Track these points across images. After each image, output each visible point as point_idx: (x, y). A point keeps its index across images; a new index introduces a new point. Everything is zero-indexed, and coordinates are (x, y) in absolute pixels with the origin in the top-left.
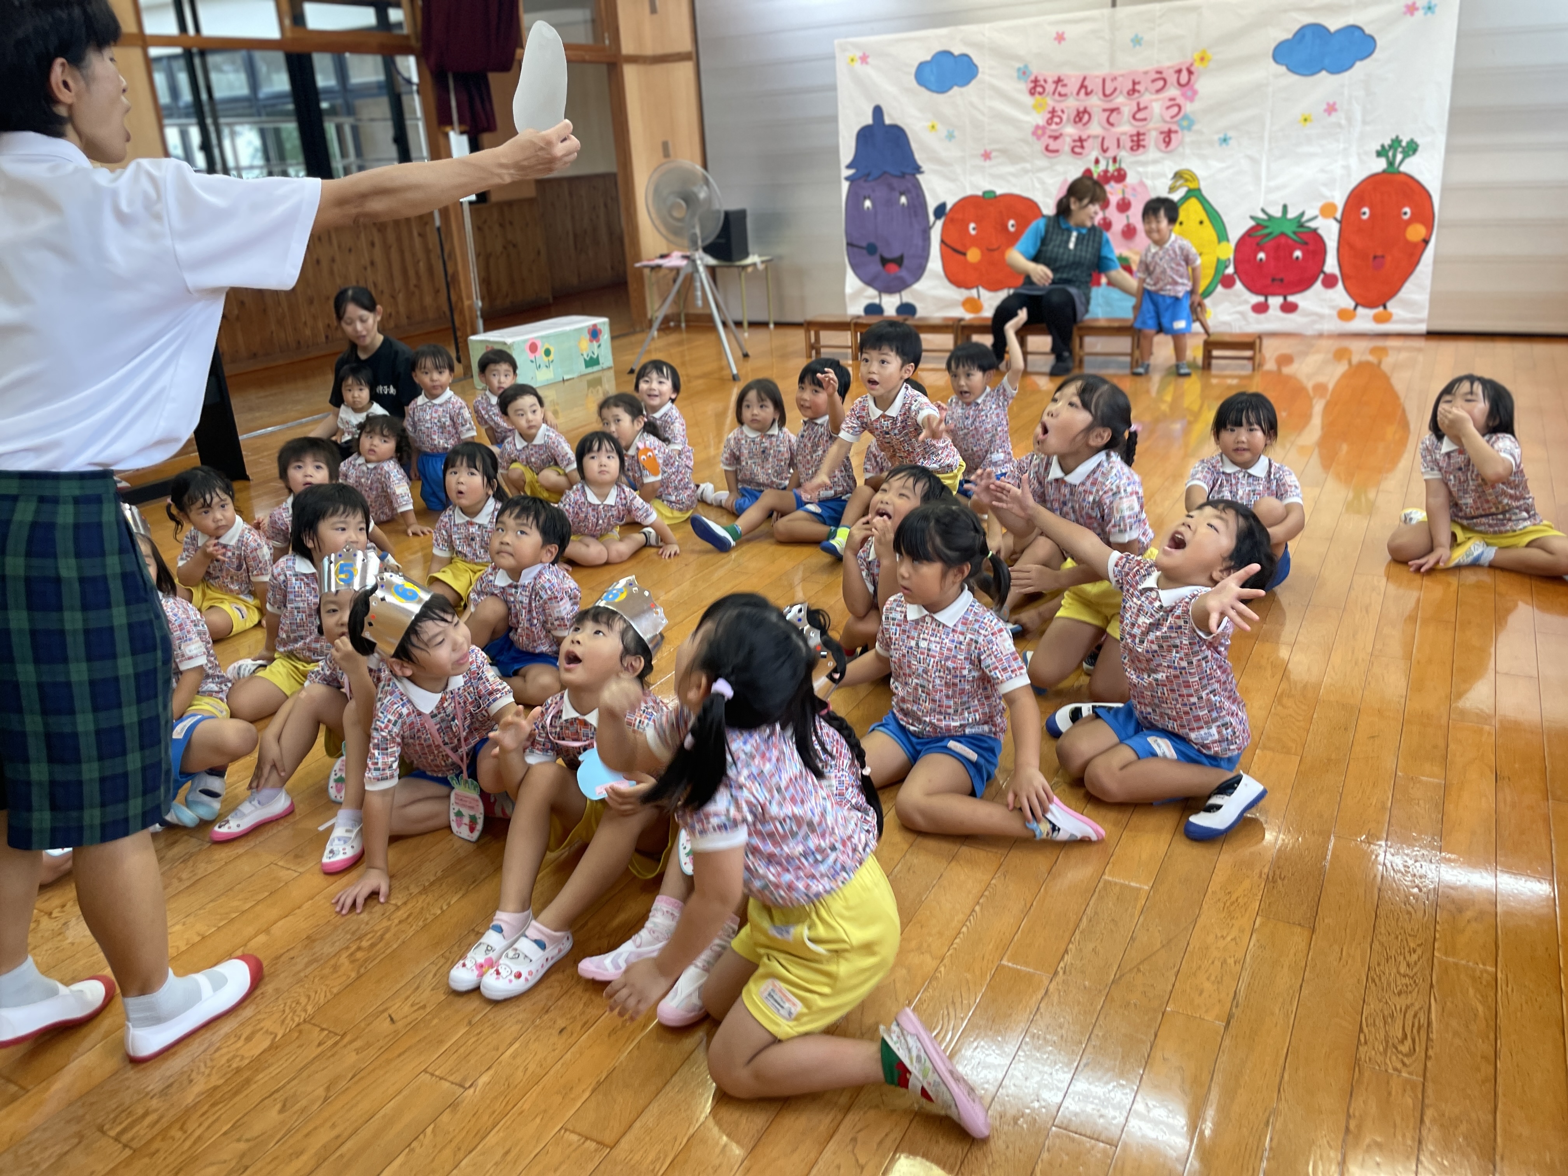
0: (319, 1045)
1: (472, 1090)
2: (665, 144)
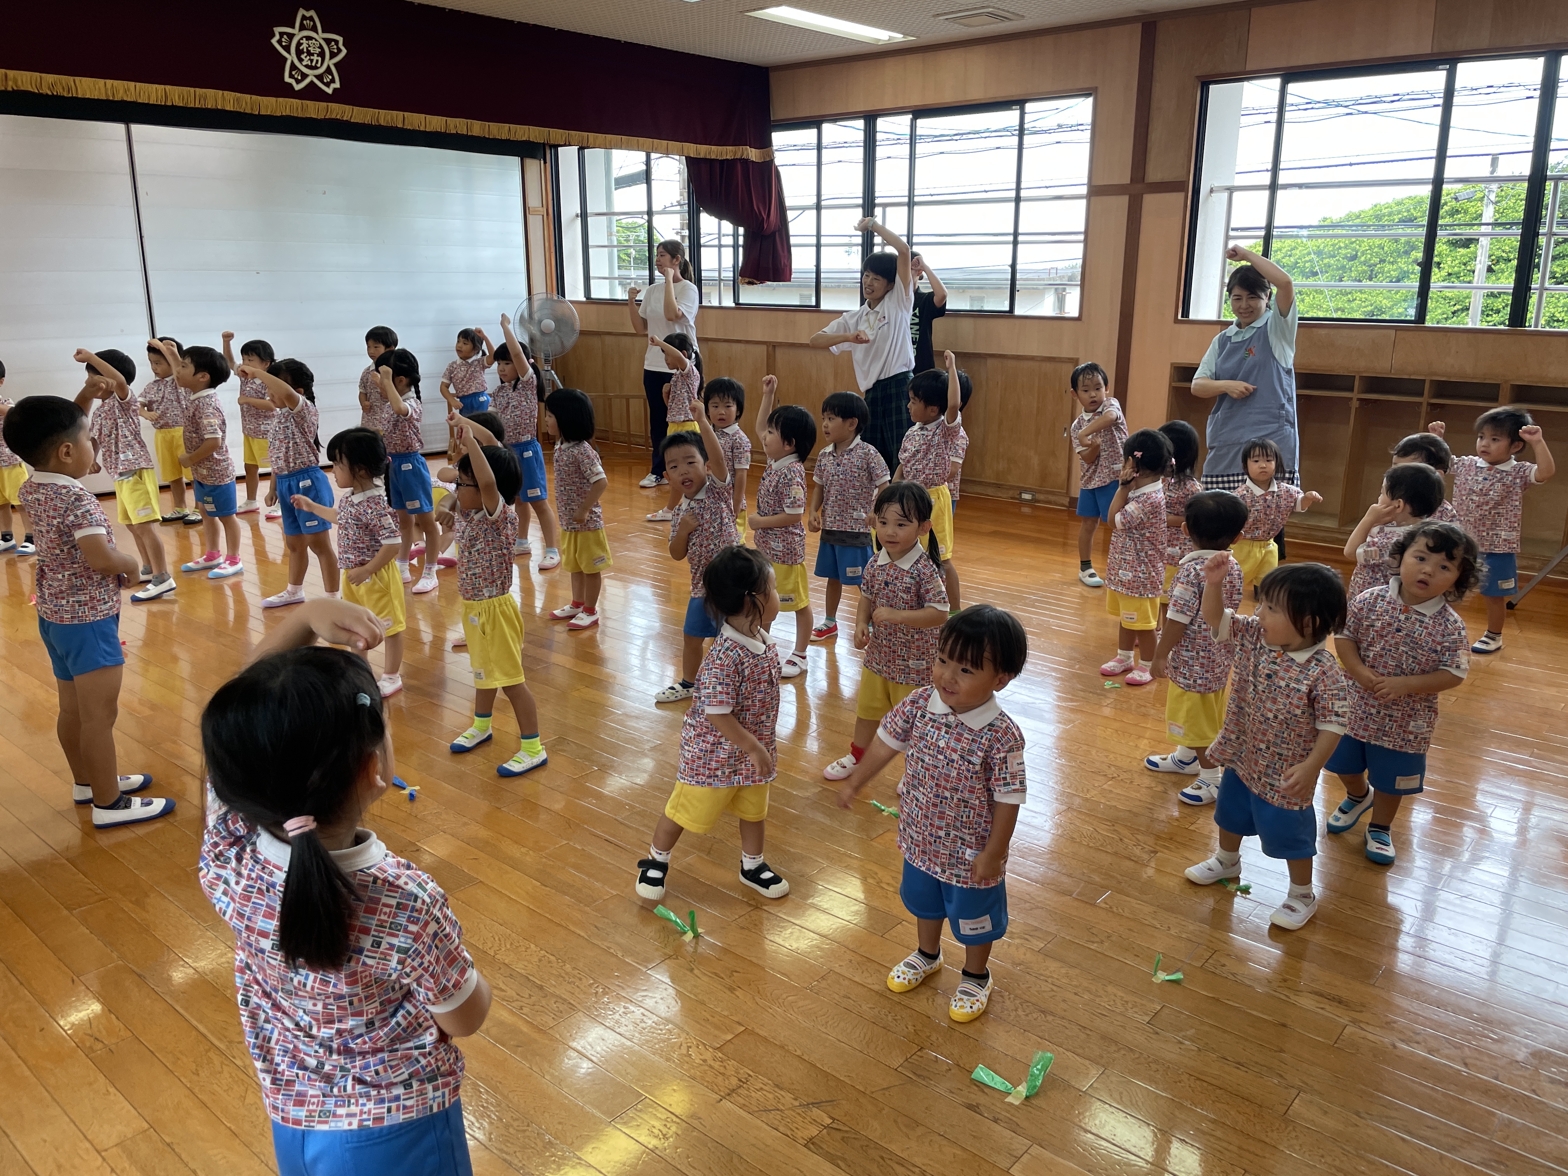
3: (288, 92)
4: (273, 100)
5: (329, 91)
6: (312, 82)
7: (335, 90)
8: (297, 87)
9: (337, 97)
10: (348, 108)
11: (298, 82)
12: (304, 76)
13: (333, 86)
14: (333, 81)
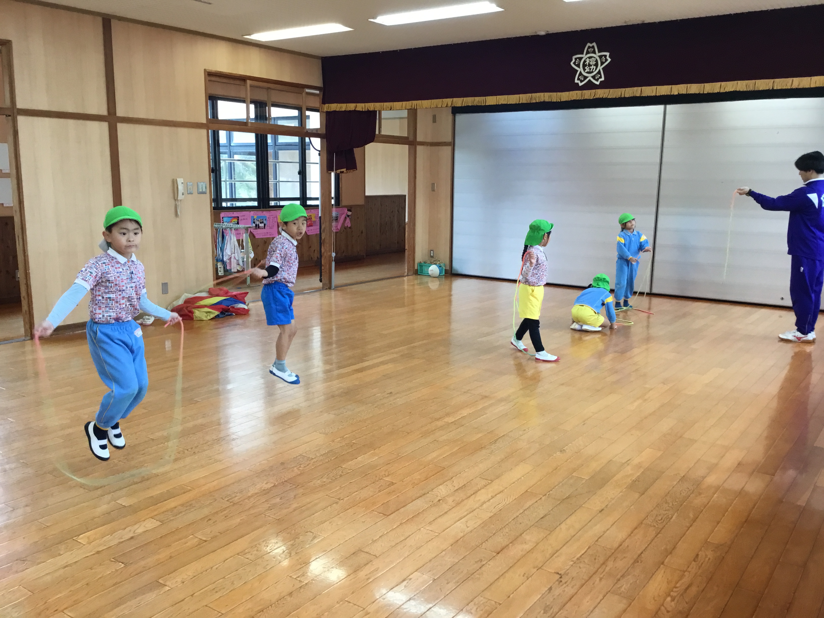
0: (290, 487)
1: (342, 500)
2: (433, 184)
3: (576, 87)
4: (567, 93)
5: (598, 83)
6: (590, 80)
7: (601, 82)
8: (581, 84)
9: (603, 86)
10: (607, 91)
11: (581, 81)
12: (585, 78)
13: (600, 80)
14: (601, 77)
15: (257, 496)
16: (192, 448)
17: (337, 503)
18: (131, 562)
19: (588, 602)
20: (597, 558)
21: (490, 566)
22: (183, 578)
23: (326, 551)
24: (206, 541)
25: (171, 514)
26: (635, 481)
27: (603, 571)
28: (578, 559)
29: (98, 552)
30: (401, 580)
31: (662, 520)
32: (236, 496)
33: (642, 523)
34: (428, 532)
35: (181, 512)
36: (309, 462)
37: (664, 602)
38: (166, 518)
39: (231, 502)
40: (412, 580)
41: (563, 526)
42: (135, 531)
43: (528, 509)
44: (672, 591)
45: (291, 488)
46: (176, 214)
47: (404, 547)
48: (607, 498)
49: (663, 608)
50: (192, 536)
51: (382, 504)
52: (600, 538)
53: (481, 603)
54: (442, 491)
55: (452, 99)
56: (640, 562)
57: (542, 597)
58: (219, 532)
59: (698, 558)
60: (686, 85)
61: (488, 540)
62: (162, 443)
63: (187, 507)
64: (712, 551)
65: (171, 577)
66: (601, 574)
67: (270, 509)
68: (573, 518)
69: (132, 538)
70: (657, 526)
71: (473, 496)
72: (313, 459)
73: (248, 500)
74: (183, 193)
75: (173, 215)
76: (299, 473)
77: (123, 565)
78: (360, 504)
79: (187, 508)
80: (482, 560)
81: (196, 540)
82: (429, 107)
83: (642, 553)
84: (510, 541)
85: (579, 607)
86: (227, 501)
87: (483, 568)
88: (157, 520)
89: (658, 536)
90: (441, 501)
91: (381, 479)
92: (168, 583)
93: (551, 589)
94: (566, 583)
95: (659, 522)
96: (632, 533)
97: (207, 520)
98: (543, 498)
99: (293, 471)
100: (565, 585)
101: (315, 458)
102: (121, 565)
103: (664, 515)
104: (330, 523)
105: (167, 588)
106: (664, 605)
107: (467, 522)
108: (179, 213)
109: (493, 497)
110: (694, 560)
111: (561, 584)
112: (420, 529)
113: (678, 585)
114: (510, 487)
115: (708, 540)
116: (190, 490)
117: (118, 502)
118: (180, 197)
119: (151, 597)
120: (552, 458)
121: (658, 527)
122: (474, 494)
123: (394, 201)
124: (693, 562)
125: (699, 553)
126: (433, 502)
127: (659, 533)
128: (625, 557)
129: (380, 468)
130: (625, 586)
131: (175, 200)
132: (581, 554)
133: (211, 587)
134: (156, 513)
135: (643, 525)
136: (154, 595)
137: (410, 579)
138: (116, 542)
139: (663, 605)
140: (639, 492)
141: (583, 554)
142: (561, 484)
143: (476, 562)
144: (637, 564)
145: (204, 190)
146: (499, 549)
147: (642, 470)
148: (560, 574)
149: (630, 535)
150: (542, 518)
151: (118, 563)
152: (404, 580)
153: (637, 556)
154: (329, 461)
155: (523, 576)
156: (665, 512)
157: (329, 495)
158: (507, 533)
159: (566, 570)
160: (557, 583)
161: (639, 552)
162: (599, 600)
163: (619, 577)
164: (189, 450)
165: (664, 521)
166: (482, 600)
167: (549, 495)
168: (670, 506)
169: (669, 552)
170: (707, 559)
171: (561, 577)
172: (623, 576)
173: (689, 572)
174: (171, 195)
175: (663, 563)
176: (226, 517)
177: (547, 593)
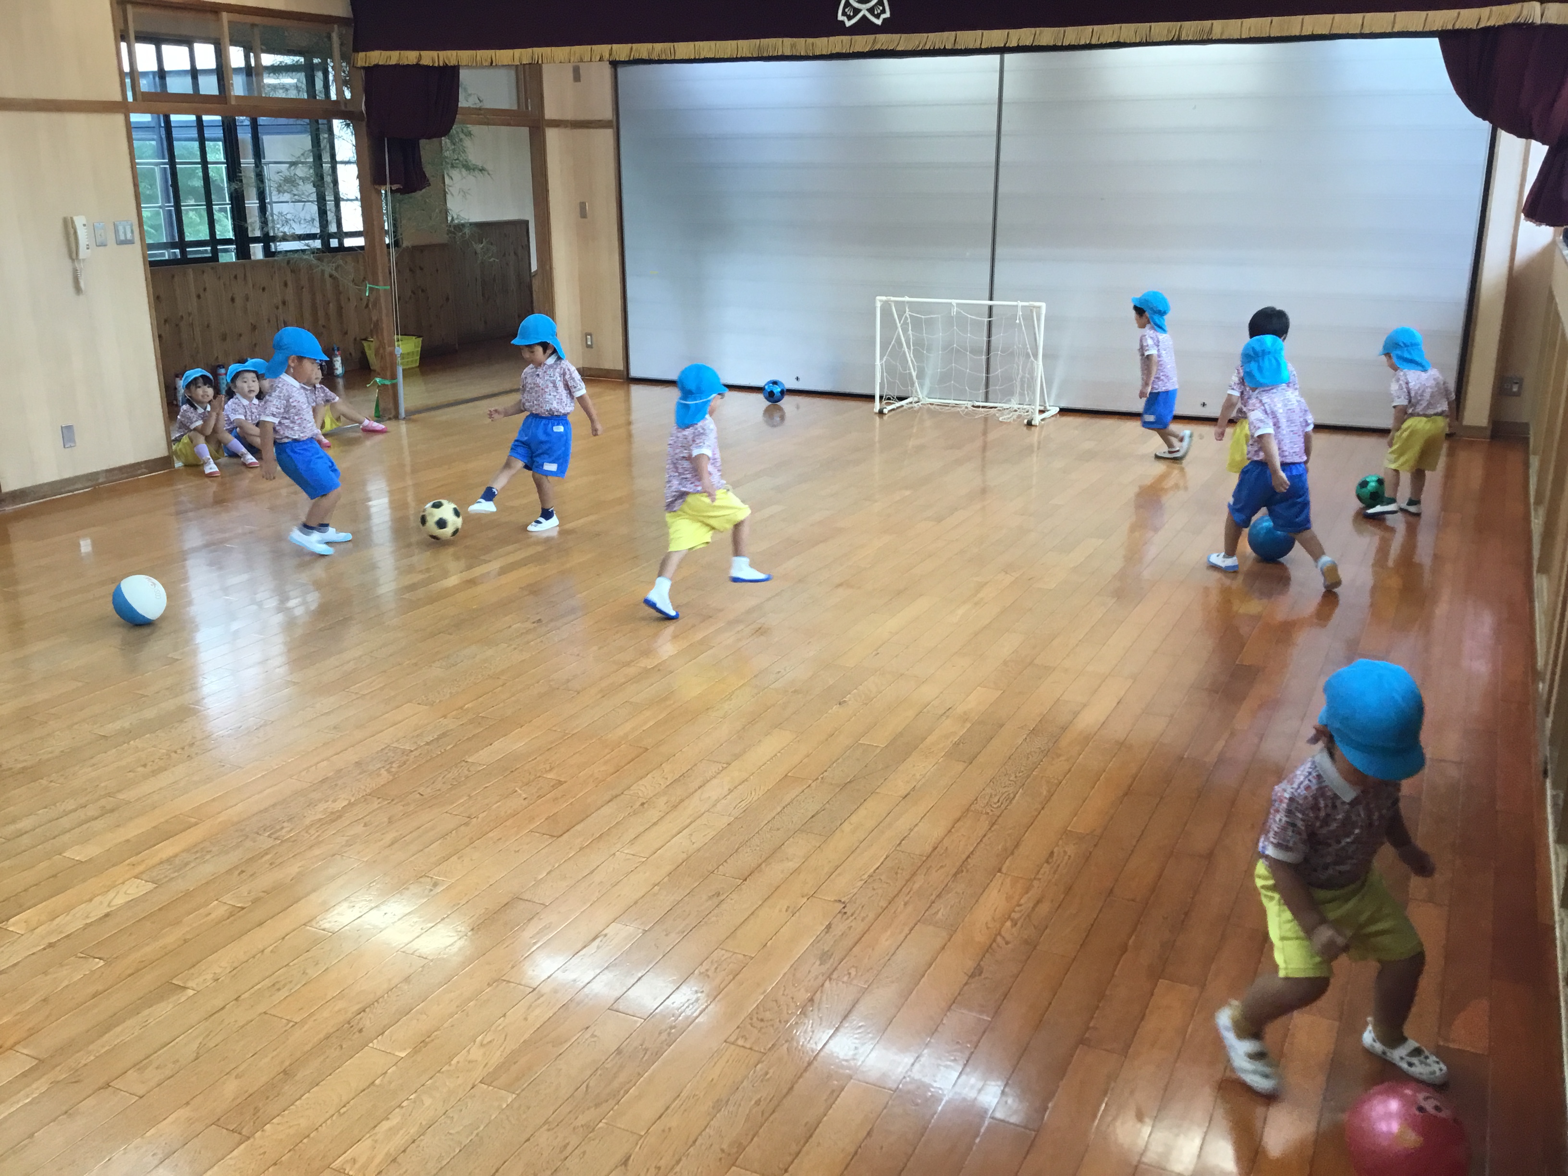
0: (378, 803)
2: (582, 206)
3: (840, 30)
4: (824, 40)
5: (879, 22)
6: (864, 16)
7: (884, 20)
8: (848, 24)
9: (887, 27)
10: (896, 37)
11: (850, 18)
12: (857, 11)
13: (883, 16)
14: (883, 11)
15: (321, 825)
16: (183, 749)
17: (466, 824)
18: (115, 956)
19: (887, 940)
20: (900, 871)
21: (733, 901)
22: (215, 973)
23: (459, 904)
24: (243, 908)
25: (169, 867)
26: (958, 744)
27: (910, 892)
28: (870, 876)
29: (51, 945)
30: (591, 938)
31: (1000, 804)
32: (282, 828)
33: (968, 810)
34: (629, 857)
35: (187, 864)
36: (405, 758)
37: (1000, 931)
38: (163, 876)
39: (275, 839)
40: (608, 936)
41: (847, 827)
42: (110, 902)
43: (789, 804)
44: (1014, 911)
45: (380, 805)
46: (78, 289)
47: (590, 885)
48: (914, 775)
49: (999, 939)
50: (216, 902)
51: (546, 819)
52: (903, 840)
53: (723, 959)
54: (645, 788)
55: (610, 46)
56: (965, 871)
57: (818, 940)
58: (264, 892)
59: (1052, 857)
60: (1033, 30)
61: (728, 861)
62: (125, 743)
63: (197, 852)
64: (1074, 844)
65: (193, 974)
66: (906, 896)
67: (349, 844)
68: (862, 812)
69: (107, 915)
70: (991, 813)
71: (699, 791)
72: (412, 751)
73: (307, 832)
74: (88, 245)
75: (71, 289)
76: (391, 778)
77: (102, 963)
78: (508, 823)
79: (198, 855)
80: (719, 894)
81: (226, 907)
82: (567, 59)
83: (969, 857)
84: (763, 859)
85: (873, 949)
86: (269, 836)
87: (724, 906)
88: (146, 881)
89: (992, 829)
90: (646, 806)
91: (539, 777)
92: (190, 984)
93: (830, 928)
94: (852, 915)
95: (995, 806)
96: (953, 827)
97: (237, 872)
98: (813, 785)
99: (379, 775)
100: (851, 918)
101: (416, 749)
102: (98, 963)
103: (1003, 794)
104: (459, 858)
105: (191, 992)
106: (1003, 933)
107: (691, 835)
108: (82, 285)
109: (731, 791)
110: (1047, 862)
111: (845, 917)
112: (614, 854)
113: (1022, 901)
114: (759, 771)
115: (1068, 829)
116: (196, 824)
117: (66, 854)
118: (83, 253)
119: (164, 1009)
120: (826, 717)
121: (993, 815)
122: (699, 788)
123: (505, 235)
124: (1045, 865)
125: (1056, 850)
126: (632, 807)
127: (994, 824)
128: (942, 867)
129: (536, 758)
130: (942, 911)
131: (73, 260)
132: (875, 867)
133: (267, 982)
134: (141, 868)
135: (970, 813)
136: (171, 1006)
137: (606, 935)
138: (80, 924)
139: (999, 934)
140: (964, 762)
141: (877, 868)
142: (841, 760)
143: (710, 898)
144: (960, 875)
145: (129, 236)
146: (747, 874)
147: (968, 725)
148: (844, 903)
149: (950, 831)
150: (813, 817)
151: (91, 959)
152: (594, 939)
153: (961, 861)
154: (442, 753)
155: (787, 911)
156: (1005, 790)
157: (449, 812)
158: (758, 846)
159: (852, 895)
160: (840, 916)
161: (964, 857)
162: (904, 934)
163: (933, 897)
164: (179, 751)
165: (1002, 804)
166: (723, 955)
167: (822, 778)
168: (1011, 779)
169: (1011, 851)
170: (1067, 857)
171: (844, 908)
172: (939, 896)
173: (1040, 879)
174: (64, 250)
175: (1000, 871)
176: (271, 864)
177: (824, 933)
